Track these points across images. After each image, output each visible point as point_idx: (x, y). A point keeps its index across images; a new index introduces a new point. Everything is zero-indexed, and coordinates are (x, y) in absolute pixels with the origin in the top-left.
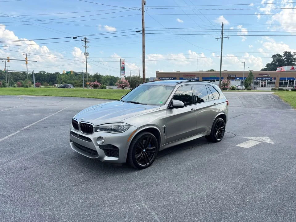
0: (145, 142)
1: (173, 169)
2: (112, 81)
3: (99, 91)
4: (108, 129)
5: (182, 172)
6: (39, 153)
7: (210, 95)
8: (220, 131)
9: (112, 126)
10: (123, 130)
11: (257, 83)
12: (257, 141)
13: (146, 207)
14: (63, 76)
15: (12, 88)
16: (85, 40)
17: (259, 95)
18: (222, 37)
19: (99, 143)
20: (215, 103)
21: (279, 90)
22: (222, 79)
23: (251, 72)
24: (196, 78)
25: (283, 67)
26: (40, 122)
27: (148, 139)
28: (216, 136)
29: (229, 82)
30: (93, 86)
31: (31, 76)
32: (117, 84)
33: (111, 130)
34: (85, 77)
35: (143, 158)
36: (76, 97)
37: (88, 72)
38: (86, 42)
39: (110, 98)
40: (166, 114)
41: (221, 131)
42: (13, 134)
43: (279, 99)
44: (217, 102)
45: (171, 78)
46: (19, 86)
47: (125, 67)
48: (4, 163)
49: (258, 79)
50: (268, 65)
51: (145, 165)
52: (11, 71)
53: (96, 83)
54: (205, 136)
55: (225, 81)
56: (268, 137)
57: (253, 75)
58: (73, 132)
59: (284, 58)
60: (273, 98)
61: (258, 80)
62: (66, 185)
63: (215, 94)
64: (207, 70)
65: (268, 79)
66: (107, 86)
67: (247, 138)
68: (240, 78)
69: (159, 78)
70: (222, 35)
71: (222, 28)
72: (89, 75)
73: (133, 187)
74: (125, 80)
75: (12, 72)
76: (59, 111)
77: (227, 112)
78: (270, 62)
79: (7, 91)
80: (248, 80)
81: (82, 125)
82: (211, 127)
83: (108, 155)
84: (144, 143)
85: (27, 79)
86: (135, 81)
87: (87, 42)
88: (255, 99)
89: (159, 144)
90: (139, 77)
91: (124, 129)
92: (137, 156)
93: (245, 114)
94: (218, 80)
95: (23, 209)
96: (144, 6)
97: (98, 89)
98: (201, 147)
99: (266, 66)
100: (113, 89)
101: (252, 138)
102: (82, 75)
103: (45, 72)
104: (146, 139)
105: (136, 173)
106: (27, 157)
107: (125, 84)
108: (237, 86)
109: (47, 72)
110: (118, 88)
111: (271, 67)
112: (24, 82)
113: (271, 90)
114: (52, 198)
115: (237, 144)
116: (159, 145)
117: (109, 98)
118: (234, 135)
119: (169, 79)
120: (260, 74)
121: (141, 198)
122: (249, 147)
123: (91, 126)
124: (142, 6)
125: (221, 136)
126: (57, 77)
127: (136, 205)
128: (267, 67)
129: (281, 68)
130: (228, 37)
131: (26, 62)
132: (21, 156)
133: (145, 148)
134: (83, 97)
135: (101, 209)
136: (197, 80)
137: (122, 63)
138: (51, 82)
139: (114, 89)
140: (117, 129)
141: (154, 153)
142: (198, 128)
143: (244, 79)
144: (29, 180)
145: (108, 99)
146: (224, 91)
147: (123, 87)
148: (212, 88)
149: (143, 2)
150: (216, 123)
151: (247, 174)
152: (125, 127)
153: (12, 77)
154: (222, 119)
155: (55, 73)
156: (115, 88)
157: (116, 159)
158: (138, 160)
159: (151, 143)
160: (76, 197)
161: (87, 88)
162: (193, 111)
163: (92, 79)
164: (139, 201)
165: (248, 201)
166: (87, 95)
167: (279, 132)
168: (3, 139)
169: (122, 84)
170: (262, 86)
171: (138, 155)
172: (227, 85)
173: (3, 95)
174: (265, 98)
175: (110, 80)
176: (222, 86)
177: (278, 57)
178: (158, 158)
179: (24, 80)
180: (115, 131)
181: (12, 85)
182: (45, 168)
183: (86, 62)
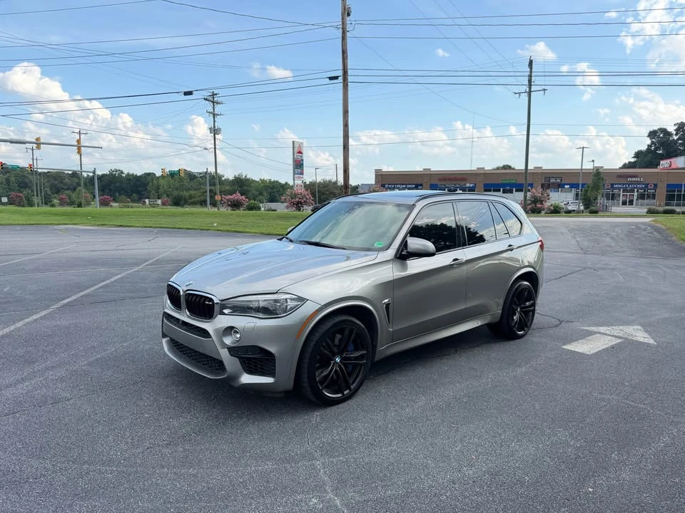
0: (340, 340)
1: (408, 406)
2: (274, 191)
3: (243, 216)
4: (251, 308)
5: (429, 414)
6: (90, 364)
7: (500, 227)
8: (523, 312)
9: (259, 301)
10: (285, 311)
11: (613, 197)
12: (613, 336)
13: (338, 502)
14: (162, 182)
15: (47, 209)
16: (212, 99)
17: (617, 225)
18: (530, 88)
19: (228, 341)
20: (510, 246)
21: (666, 212)
22: (529, 188)
23: (598, 170)
24: (468, 185)
25: (673, 160)
26: (101, 287)
27: (347, 332)
28: (513, 324)
29: (545, 195)
30: (229, 203)
31: (90, 181)
32: (285, 199)
33: (258, 310)
34: (213, 184)
35: (335, 377)
36: (189, 229)
37: (218, 172)
38: (213, 102)
39: (267, 232)
40: (391, 272)
41: (526, 313)
42: (35, 317)
43: (665, 235)
44: (515, 242)
45: (409, 186)
46: (62, 203)
47: (303, 160)
48: (7, 387)
49: (615, 186)
50: (638, 154)
51: (340, 395)
52: (46, 171)
53: (237, 196)
54: (488, 325)
55: (537, 191)
56: (640, 327)
57: (603, 179)
58: (169, 315)
59: (675, 138)
60: (651, 233)
61: (616, 189)
62: (147, 444)
63: (512, 223)
64: (495, 167)
65: (638, 186)
66: (263, 203)
67: (588, 328)
68: (573, 186)
69: (383, 186)
70: (530, 85)
71: (529, 70)
72: (223, 179)
73: (307, 451)
74: (302, 190)
75: (48, 172)
76: (146, 261)
77: (541, 266)
78: (644, 148)
79: (33, 214)
80: (592, 190)
81: (190, 299)
82: (501, 302)
83: (251, 372)
84: (337, 341)
85: (82, 189)
86: (327, 193)
87: (217, 103)
88: (607, 234)
89: (374, 344)
90: (335, 183)
91: (289, 307)
92: (320, 374)
93: (584, 272)
94: (522, 191)
95: (39, 504)
96: (348, 18)
97: (241, 212)
98: (476, 350)
99: (634, 157)
100: (275, 210)
101: (602, 329)
102: (206, 178)
103: (122, 172)
104: (341, 331)
105: (316, 416)
106: (61, 372)
107: (302, 199)
108: (565, 205)
109: (126, 172)
110: (287, 207)
111: (646, 159)
112: (74, 196)
113: (647, 213)
114: (110, 476)
115: (564, 344)
116: (374, 347)
117: (264, 231)
118: (558, 322)
119: (404, 186)
120: (620, 176)
121: (326, 478)
122: (592, 352)
123: (211, 300)
124: (343, 19)
125: (525, 324)
126: (149, 183)
127: (313, 497)
128: (635, 159)
129: (671, 162)
130: (545, 90)
131: (79, 149)
132: (47, 369)
133: (340, 353)
134: (204, 230)
135: (227, 506)
136: (472, 190)
137: (296, 150)
138: (134, 195)
139: (279, 211)
140: (271, 308)
141: (361, 365)
142: (470, 304)
143: (582, 187)
144: (59, 431)
145: (262, 234)
146: (536, 215)
147: (298, 205)
148: (503, 210)
149: (345, 9)
150: (514, 294)
151: (588, 420)
152: (291, 304)
153: (47, 184)
154: (528, 283)
155: (145, 174)
156: (281, 208)
157: (269, 380)
158: (322, 383)
159: (355, 342)
160: (167, 473)
161: (216, 209)
162: (457, 264)
163: (227, 188)
164: (319, 488)
165: (591, 490)
166: (215, 225)
167: (667, 315)
168: (12, 328)
169: (297, 199)
170: (624, 203)
171: (322, 372)
172: (541, 202)
173: (23, 225)
174: (632, 232)
175: (269, 190)
176: (530, 204)
177: (662, 135)
178: (372, 379)
179: (75, 189)
180: (268, 311)
181: (47, 201)
182: (102, 401)
183: (215, 148)
